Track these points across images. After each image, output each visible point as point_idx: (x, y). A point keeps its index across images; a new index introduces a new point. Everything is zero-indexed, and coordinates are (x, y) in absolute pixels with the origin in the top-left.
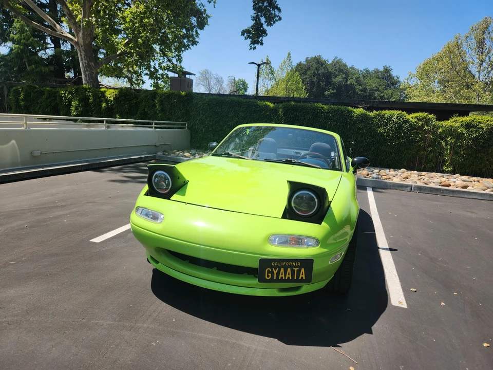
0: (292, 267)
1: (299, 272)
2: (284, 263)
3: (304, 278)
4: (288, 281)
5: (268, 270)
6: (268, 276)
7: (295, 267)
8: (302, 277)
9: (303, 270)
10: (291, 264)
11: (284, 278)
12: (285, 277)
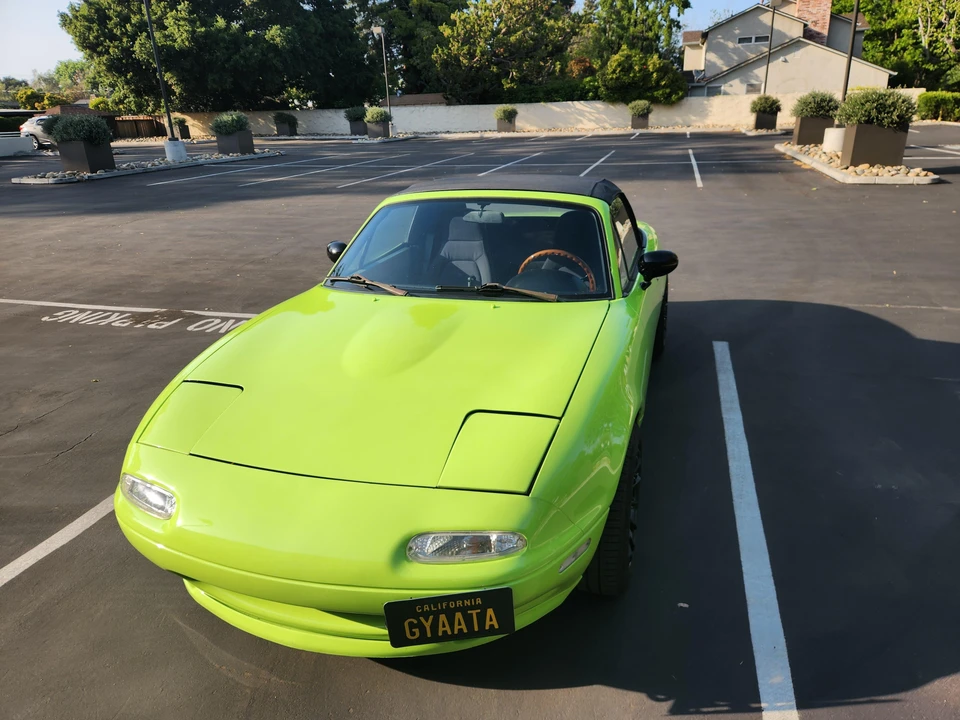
0: (464, 610)
1: (482, 618)
2: (444, 605)
3: (496, 627)
4: (461, 636)
5: (411, 624)
6: (413, 634)
7: (473, 608)
8: (492, 626)
9: (490, 612)
10: (459, 603)
11: (449, 633)
12: (452, 630)
